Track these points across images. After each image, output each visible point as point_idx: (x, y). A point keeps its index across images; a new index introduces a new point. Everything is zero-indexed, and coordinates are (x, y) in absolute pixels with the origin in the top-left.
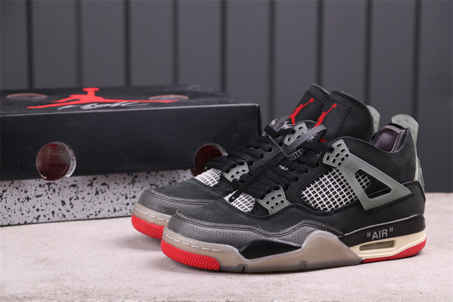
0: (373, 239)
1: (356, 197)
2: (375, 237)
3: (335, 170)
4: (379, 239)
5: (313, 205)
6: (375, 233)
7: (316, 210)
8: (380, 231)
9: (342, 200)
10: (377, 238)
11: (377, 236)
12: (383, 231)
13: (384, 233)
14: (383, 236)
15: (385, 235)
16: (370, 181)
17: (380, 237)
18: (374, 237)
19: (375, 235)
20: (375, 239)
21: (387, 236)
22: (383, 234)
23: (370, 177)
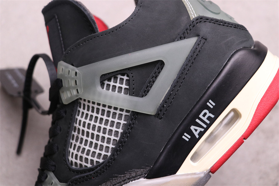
0: (197, 136)
1: (127, 111)
2: (198, 132)
3: (82, 102)
4: (206, 130)
5: (89, 165)
6: (193, 128)
7: (96, 167)
8: (197, 120)
9: (114, 129)
10: (202, 130)
11: (200, 129)
12: (201, 116)
13: (206, 116)
14: (208, 122)
15: (209, 118)
16: (128, 76)
17: (205, 126)
18: (196, 134)
19: (196, 130)
20: (201, 134)
21: (213, 116)
22: (205, 119)
23: (123, 72)
